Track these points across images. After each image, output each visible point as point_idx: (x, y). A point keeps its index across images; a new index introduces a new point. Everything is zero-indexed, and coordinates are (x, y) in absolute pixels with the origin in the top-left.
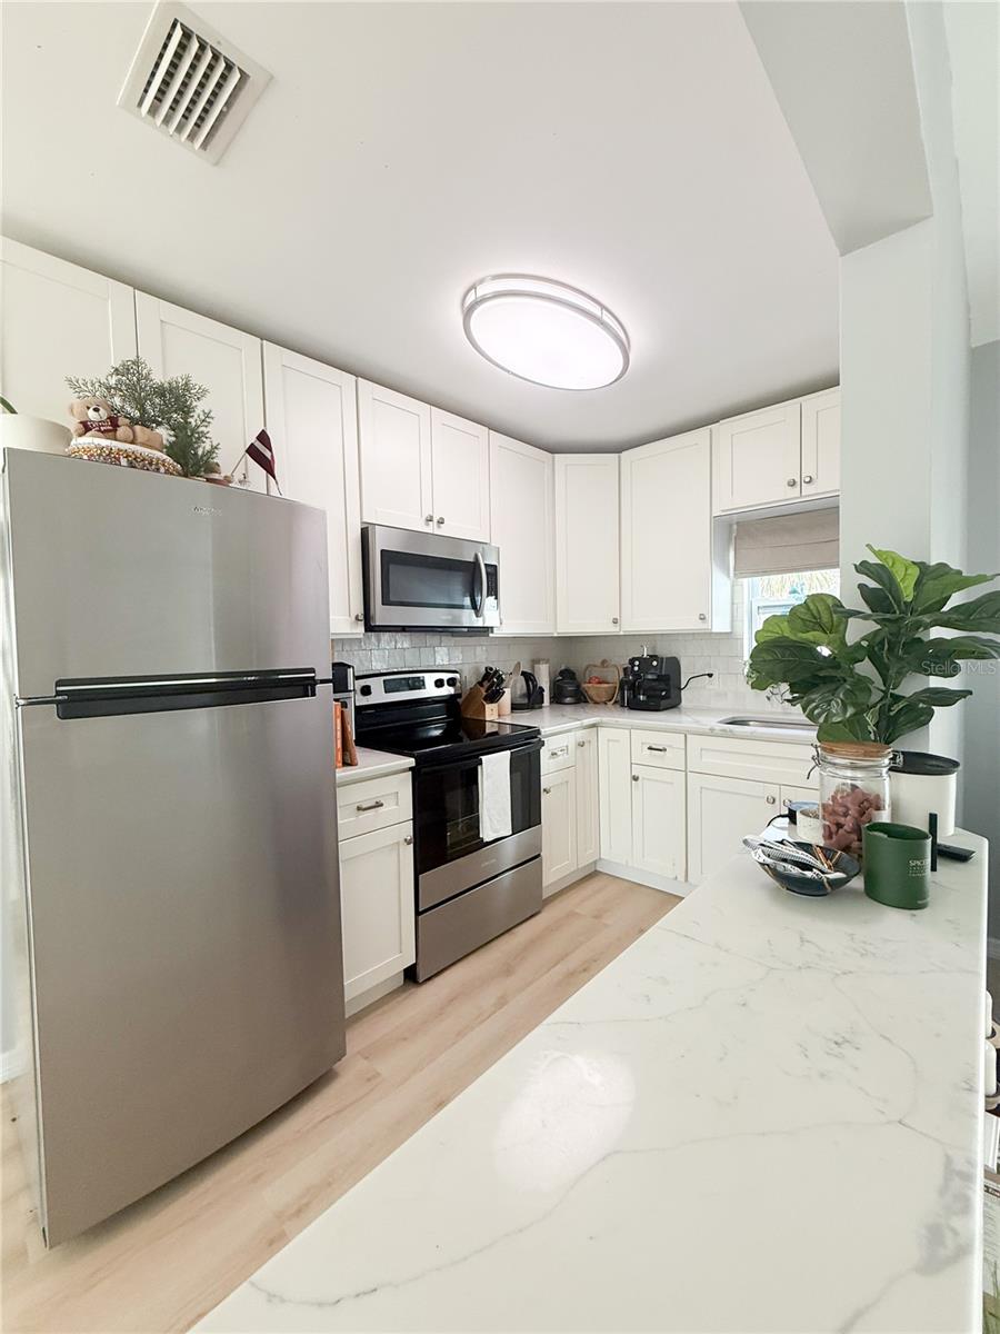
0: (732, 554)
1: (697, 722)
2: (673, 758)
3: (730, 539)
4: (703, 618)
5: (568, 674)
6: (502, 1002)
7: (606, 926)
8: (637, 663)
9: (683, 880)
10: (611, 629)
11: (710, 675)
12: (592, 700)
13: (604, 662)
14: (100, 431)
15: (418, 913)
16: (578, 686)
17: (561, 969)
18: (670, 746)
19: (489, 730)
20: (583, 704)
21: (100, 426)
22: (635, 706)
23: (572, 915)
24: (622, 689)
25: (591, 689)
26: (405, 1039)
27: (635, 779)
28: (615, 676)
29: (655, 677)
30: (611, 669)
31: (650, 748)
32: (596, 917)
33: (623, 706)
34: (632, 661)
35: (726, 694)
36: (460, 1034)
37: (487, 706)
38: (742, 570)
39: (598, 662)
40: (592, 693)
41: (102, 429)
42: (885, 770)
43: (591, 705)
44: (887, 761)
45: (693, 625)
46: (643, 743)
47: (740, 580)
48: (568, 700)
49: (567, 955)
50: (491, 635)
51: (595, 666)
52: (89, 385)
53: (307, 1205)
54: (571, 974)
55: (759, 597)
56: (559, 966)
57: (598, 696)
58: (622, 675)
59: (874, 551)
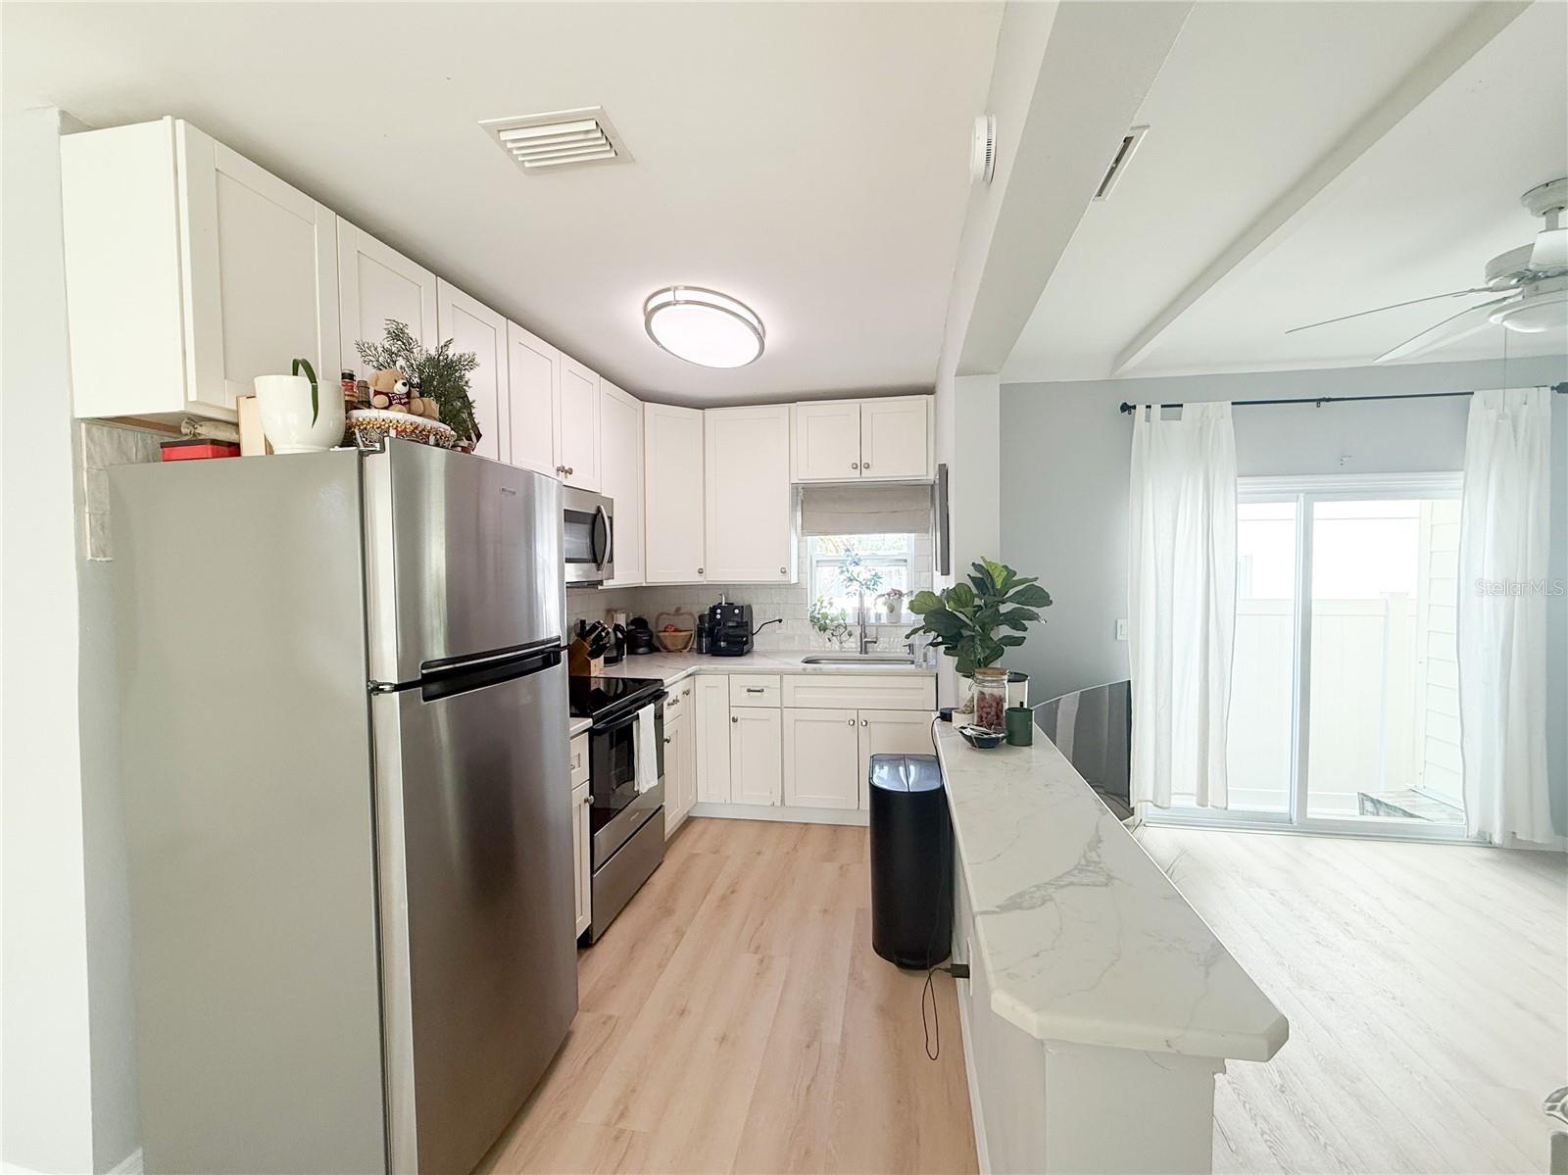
0: (799, 514)
1: (788, 664)
2: (770, 697)
3: (797, 504)
4: (784, 572)
5: (639, 623)
6: (680, 934)
7: (728, 857)
8: (719, 611)
9: (779, 804)
10: (693, 578)
11: (780, 621)
12: (665, 648)
13: (678, 610)
14: (400, 403)
15: (593, 872)
16: (651, 635)
17: (712, 898)
18: (766, 687)
19: (593, 687)
20: (656, 653)
21: (400, 399)
22: (715, 652)
23: (692, 857)
24: (700, 636)
25: (667, 638)
26: (614, 986)
27: (735, 720)
28: (691, 625)
29: (735, 624)
30: (686, 616)
31: (749, 691)
32: (716, 852)
33: (700, 651)
34: (713, 610)
35: (793, 638)
36: (661, 966)
37: (592, 661)
38: (808, 529)
39: (673, 610)
40: (668, 643)
41: (403, 401)
42: (1006, 682)
43: (665, 654)
44: (1007, 677)
45: (774, 577)
46: (741, 687)
47: (805, 538)
48: (641, 650)
49: (711, 886)
50: (600, 587)
51: (668, 614)
52: (372, 349)
53: (626, 1108)
54: (723, 898)
55: (818, 552)
56: (708, 897)
57: (673, 645)
58: (698, 622)
59: (984, 561)
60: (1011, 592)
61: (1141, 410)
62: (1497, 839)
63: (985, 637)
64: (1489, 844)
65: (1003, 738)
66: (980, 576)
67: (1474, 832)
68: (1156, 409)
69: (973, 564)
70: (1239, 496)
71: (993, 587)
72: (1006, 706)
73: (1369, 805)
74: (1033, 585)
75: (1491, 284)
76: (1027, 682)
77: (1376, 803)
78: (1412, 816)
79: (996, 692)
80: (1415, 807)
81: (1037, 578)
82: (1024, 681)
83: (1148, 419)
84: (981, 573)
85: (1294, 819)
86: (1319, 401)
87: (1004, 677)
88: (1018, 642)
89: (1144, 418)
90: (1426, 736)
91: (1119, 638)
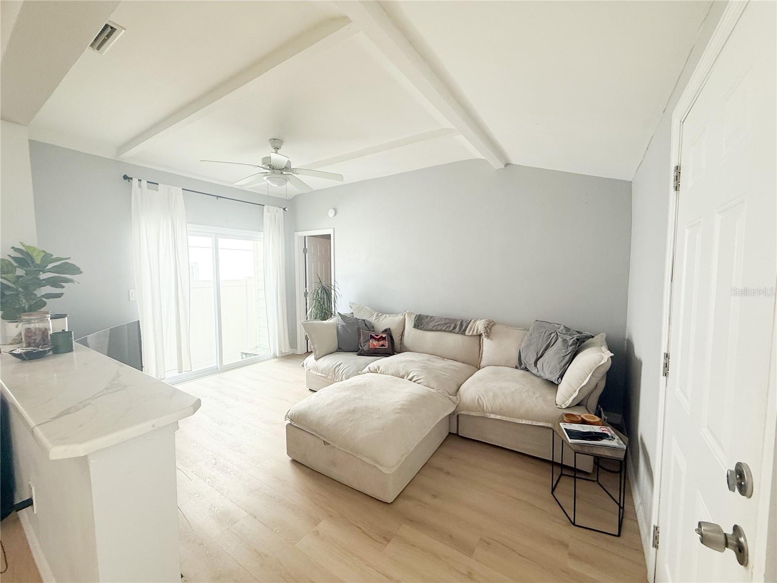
42: (49, 319)
44: (49, 317)
59: (23, 245)
60: (50, 266)
61: (135, 181)
62: (278, 355)
63: (29, 295)
64: (276, 357)
65: (49, 351)
66: (21, 256)
67: (272, 354)
68: (144, 182)
69: (13, 248)
70: (188, 232)
71: (33, 262)
72: (51, 332)
73: (244, 356)
74: (67, 263)
75: (263, 166)
76: (66, 318)
77: (246, 354)
78: (256, 355)
79: (40, 325)
80: (257, 352)
81: (70, 258)
82: (65, 317)
83: (140, 186)
84: (23, 254)
85: (219, 367)
86: (218, 197)
87: (47, 315)
88: (59, 296)
89: (138, 186)
90: (259, 317)
91: (131, 299)
